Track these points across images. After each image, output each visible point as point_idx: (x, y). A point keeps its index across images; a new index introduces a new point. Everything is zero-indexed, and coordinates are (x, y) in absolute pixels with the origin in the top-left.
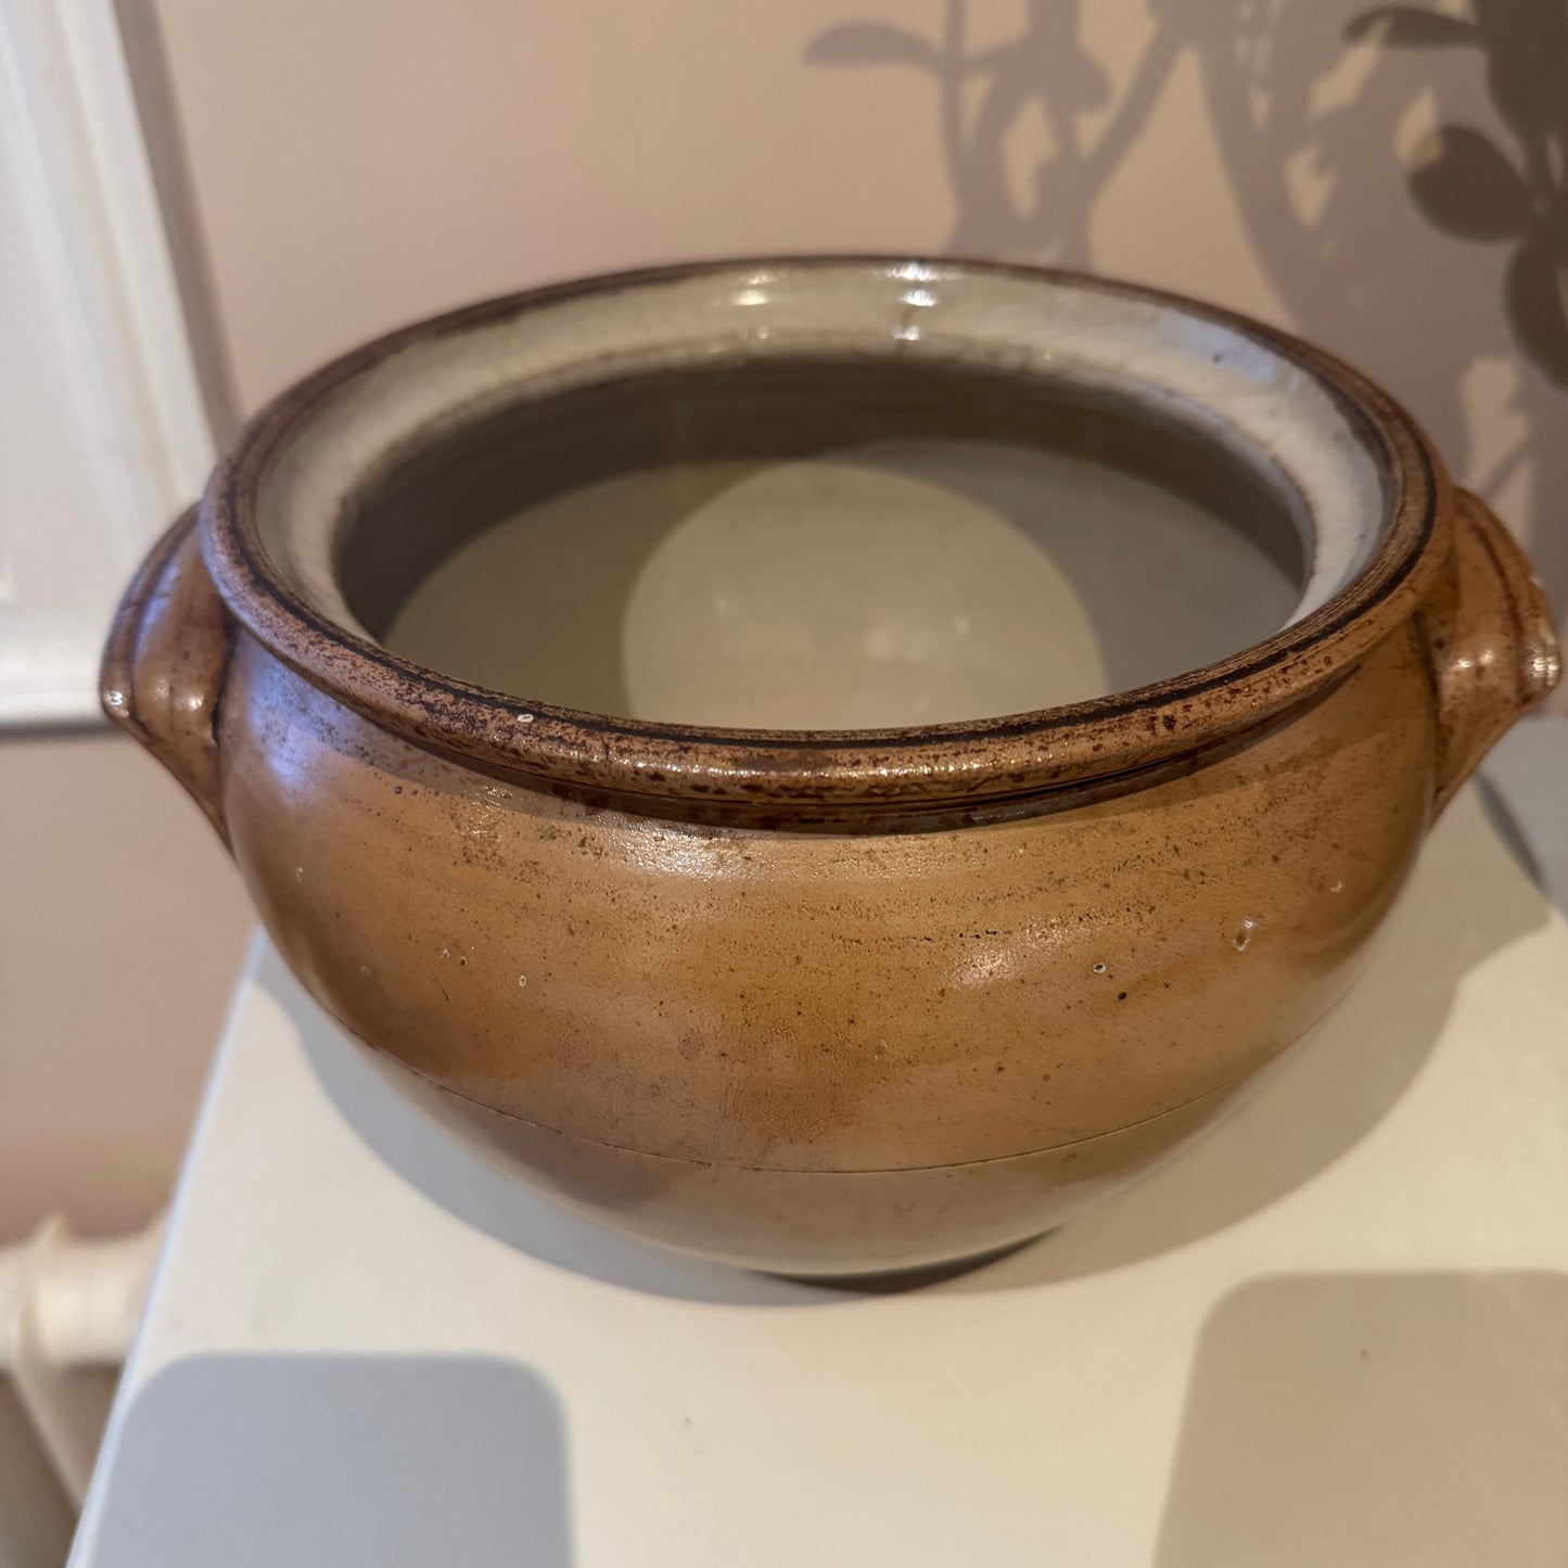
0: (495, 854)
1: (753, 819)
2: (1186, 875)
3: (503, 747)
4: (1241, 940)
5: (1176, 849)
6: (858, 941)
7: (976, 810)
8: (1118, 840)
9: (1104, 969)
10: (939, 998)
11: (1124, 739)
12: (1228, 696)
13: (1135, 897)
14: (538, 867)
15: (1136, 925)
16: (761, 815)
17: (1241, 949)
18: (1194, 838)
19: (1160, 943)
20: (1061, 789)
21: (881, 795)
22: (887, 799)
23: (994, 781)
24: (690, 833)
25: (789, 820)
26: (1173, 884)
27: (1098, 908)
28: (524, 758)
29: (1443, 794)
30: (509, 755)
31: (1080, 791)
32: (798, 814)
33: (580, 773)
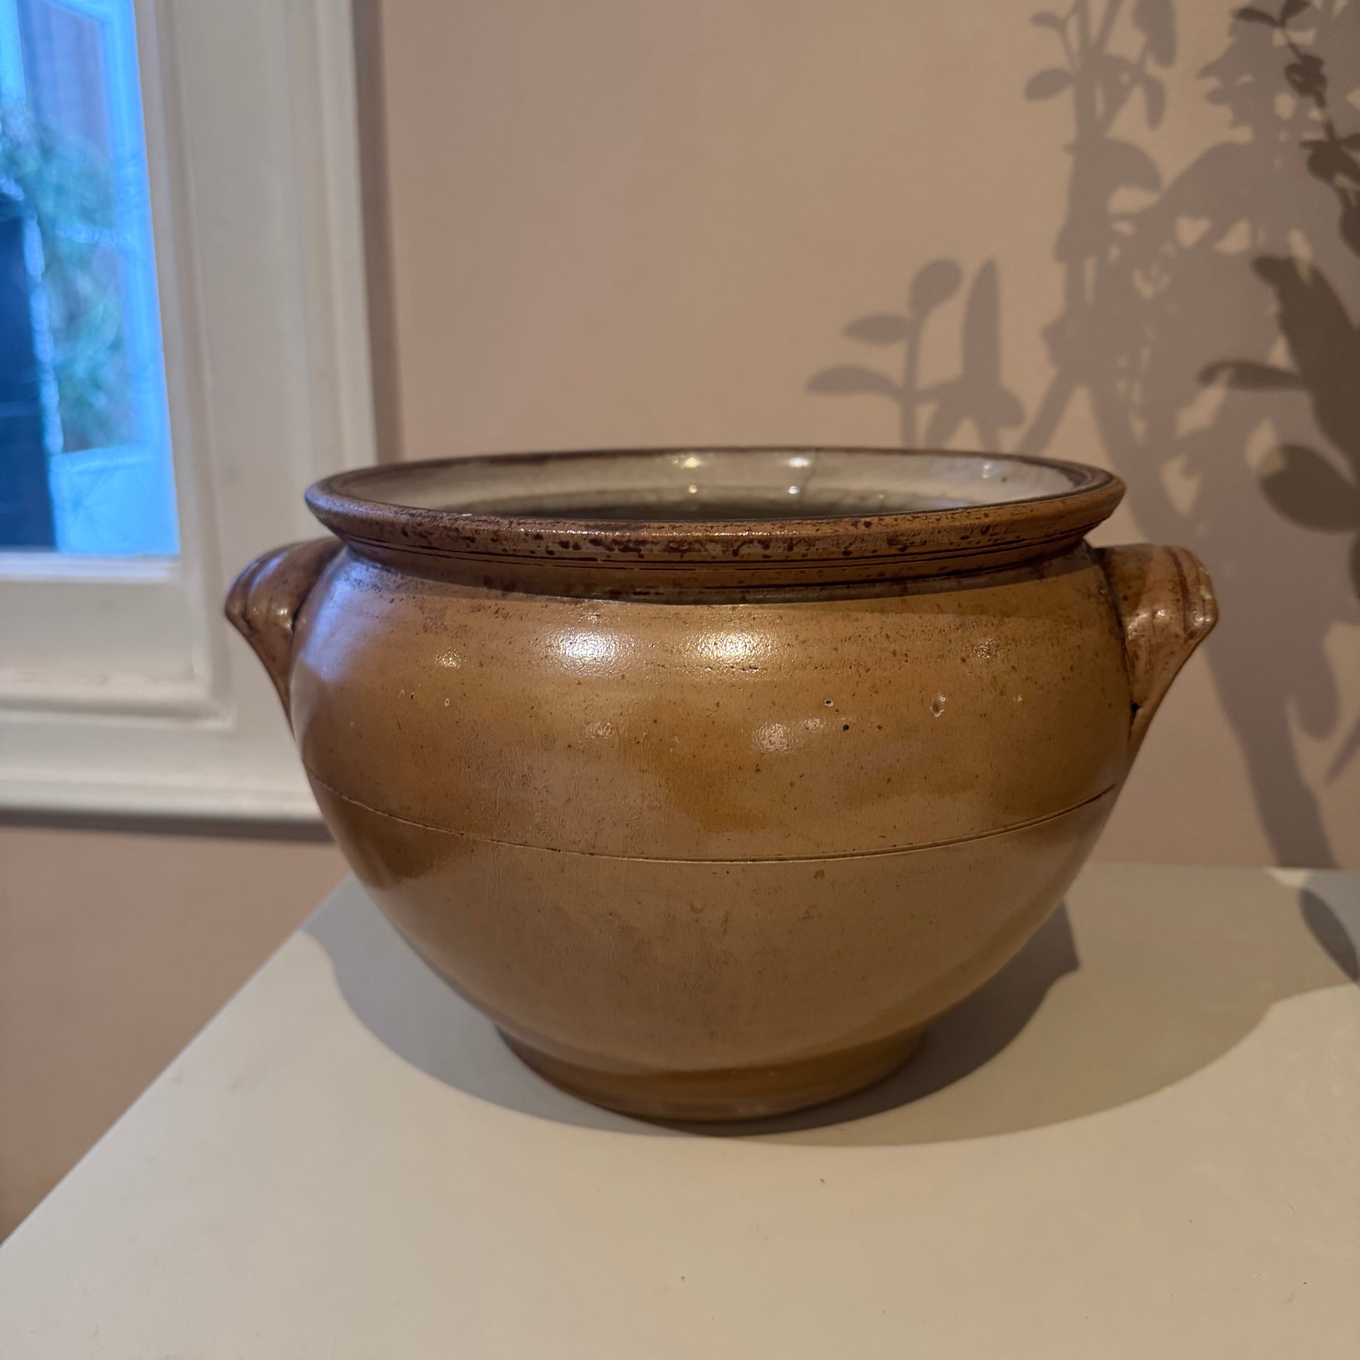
0: (442, 624)
1: (605, 592)
2: (894, 653)
3: (450, 528)
4: (936, 708)
5: (887, 636)
6: (663, 666)
7: (749, 592)
8: (846, 623)
9: (832, 704)
10: (716, 709)
11: (836, 528)
12: (911, 518)
13: (856, 660)
14: (467, 628)
15: (856, 678)
16: (609, 588)
17: (937, 715)
18: (901, 632)
19: (874, 695)
20: (807, 585)
21: (677, 550)
22: (682, 557)
23: (749, 547)
24: (564, 602)
25: (627, 593)
26: (883, 658)
27: (829, 663)
28: (461, 534)
29: (1140, 712)
30: (453, 534)
31: (821, 590)
32: (632, 587)
33: (493, 540)
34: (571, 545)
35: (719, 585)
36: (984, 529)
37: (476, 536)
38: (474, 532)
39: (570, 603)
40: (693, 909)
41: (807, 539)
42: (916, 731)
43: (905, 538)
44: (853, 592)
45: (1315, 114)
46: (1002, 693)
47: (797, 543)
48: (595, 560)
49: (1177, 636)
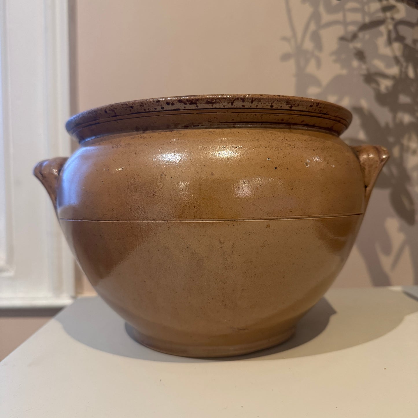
0: (120, 145)
1: (182, 127)
2: (290, 145)
3: (124, 104)
4: (307, 164)
5: (287, 140)
7: (236, 124)
8: (272, 135)
9: (270, 160)
13: (277, 146)
15: (277, 151)
17: (307, 167)
18: (291, 139)
19: (285, 157)
20: (256, 122)
21: (210, 103)
22: (212, 106)
23: (237, 101)
24: (167, 131)
25: (190, 126)
26: (287, 146)
27: (268, 146)
28: (128, 105)
29: (368, 189)
30: (125, 106)
31: (262, 124)
32: (193, 123)
33: (141, 106)
34: (170, 104)
35: (225, 122)
36: (317, 104)
37: (134, 105)
38: (133, 104)
39: (169, 131)
40: (220, 242)
41: (258, 99)
42: (300, 171)
43: (292, 102)
44: (273, 126)
45: (364, 67)
46: (328, 163)
47: (254, 100)
48: (179, 109)
49: (377, 161)
